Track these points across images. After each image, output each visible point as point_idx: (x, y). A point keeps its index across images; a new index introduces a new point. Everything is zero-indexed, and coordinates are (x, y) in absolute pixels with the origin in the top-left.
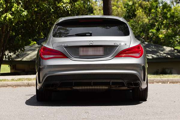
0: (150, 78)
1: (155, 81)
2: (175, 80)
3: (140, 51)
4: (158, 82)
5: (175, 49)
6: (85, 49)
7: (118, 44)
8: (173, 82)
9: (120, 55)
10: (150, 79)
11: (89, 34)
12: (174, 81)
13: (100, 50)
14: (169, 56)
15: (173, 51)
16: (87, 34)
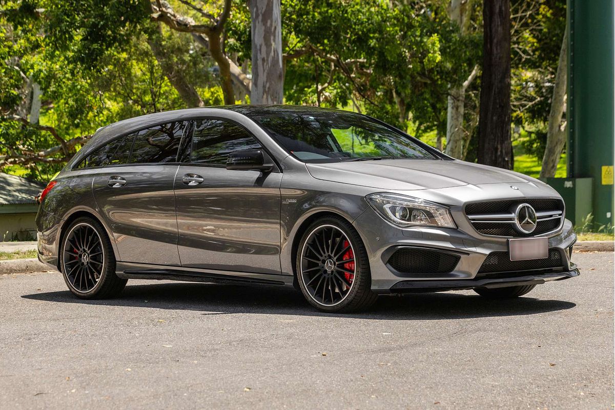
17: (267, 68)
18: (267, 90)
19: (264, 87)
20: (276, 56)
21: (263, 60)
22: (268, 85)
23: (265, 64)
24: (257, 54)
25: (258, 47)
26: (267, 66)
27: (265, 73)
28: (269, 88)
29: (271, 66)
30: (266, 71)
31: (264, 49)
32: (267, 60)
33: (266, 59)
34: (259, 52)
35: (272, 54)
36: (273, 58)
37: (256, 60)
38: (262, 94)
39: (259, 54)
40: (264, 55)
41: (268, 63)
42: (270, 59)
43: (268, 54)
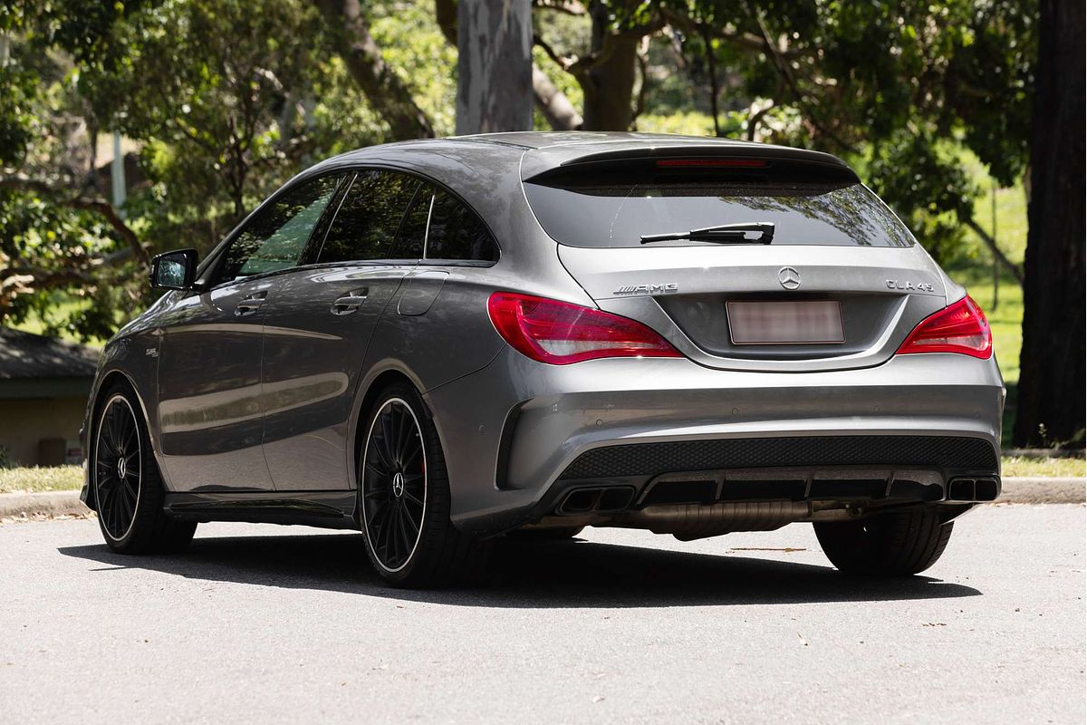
6: (755, 309)
7: (903, 284)
11: (759, 234)
13: (824, 317)
16: (749, 235)
17: (490, 58)
18: (490, 111)
19: (483, 104)
20: (513, 31)
21: (482, 40)
22: (492, 100)
23: (487, 50)
24: (468, 25)
25: (471, 10)
26: (491, 56)
27: (486, 70)
28: (495, 108)
29: (500, 55)
30: (489, 67)
31: (484, 14)
32: (492, 41)
33: (488, 37)
34: (472, 21)
35: (504, 25)
36: (507, 36)
37: (467, 40)
38: (478, 121)
39: (472, 27)
40: (483, 27)
41: (492, 49)
42: (499, 38)
43: (494, 25)
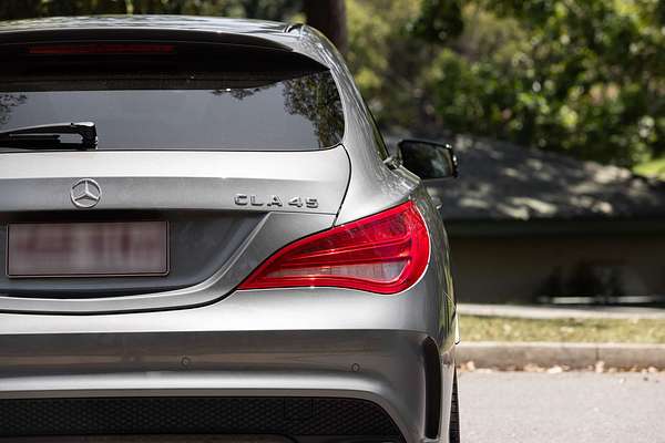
0: (509, 338)
1: (529, 356)
2: (634, 352)
3: (408, 245)
4: (546, 362)
5: (635, 177)
7: (264, 199)
8: (622, 364)
9: (276, 275)
10: (509, 344)
11: (78, 139)
12: (630, 356)
14: (606, 208)
15: (628, 183)
16: (64, 138)
